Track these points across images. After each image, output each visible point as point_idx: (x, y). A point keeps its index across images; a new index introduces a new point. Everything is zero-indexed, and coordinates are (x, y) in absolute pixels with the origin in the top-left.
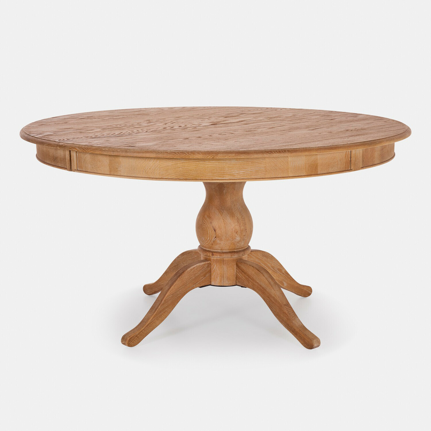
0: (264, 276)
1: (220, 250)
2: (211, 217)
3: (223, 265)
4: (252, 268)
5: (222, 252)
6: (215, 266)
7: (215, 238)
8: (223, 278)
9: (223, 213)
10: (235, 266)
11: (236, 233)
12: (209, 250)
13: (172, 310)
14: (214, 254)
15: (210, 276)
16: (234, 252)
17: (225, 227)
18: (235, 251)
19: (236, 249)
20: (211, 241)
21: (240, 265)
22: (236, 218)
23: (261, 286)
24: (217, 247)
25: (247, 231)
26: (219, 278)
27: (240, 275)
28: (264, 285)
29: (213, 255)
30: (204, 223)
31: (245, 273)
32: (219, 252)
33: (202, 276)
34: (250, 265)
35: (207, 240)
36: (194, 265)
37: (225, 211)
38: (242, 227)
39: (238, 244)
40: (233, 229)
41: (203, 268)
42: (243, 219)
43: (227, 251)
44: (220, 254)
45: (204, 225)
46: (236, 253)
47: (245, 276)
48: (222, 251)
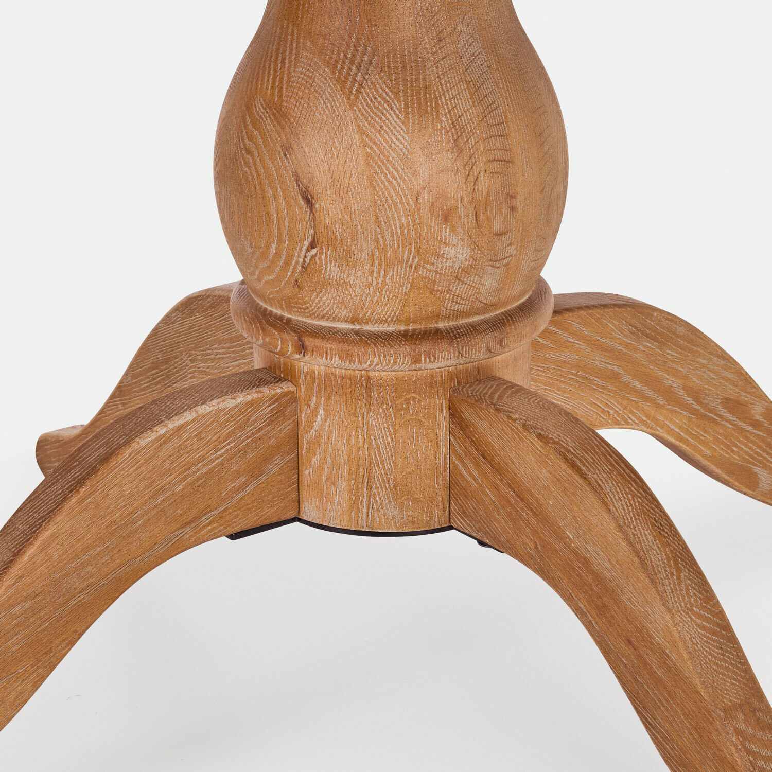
0: (609, 511)
1: (346, 320)
2: (284, 115)
3: (369, 410)
4: (538, 444)
5: (357, 333)
6: (322, 412)
7: (312, 245)
8: (369, 488)
9: (359, 91)
10: (444, 419)
11: (446, 219)
12: (286, 315)
13: (36, 686)
14: (309, 342)
15: (296, 467)
16: (437, 335)
17: (371, 180)
18: (437, 331)
19: (447, 318)
20: (287, 263)
21: (467, 413)
22: (445, 121)
23: (586, 562)
24: (326, 300)
25: (519, 203)
26: (342, 485)
27: (470, 474)
28: (609, 566)
29: (302, 348)
30: (249, 152)
31: (498, 469)
32: (338, 331)
33: (239, 474)
34: (524, 425)
35: (264, 255)
36: (180, 411)
37: (374, 77)
38: (484, 184)
39: (458, 288)
40: (425, 194)
41: (241, 428)
42: (494, 131)
43: (391, 328)
44: (346, 347)
45: (247, 164)
46: (444, 344)
47: (497, 488)
48: (357, 327)
